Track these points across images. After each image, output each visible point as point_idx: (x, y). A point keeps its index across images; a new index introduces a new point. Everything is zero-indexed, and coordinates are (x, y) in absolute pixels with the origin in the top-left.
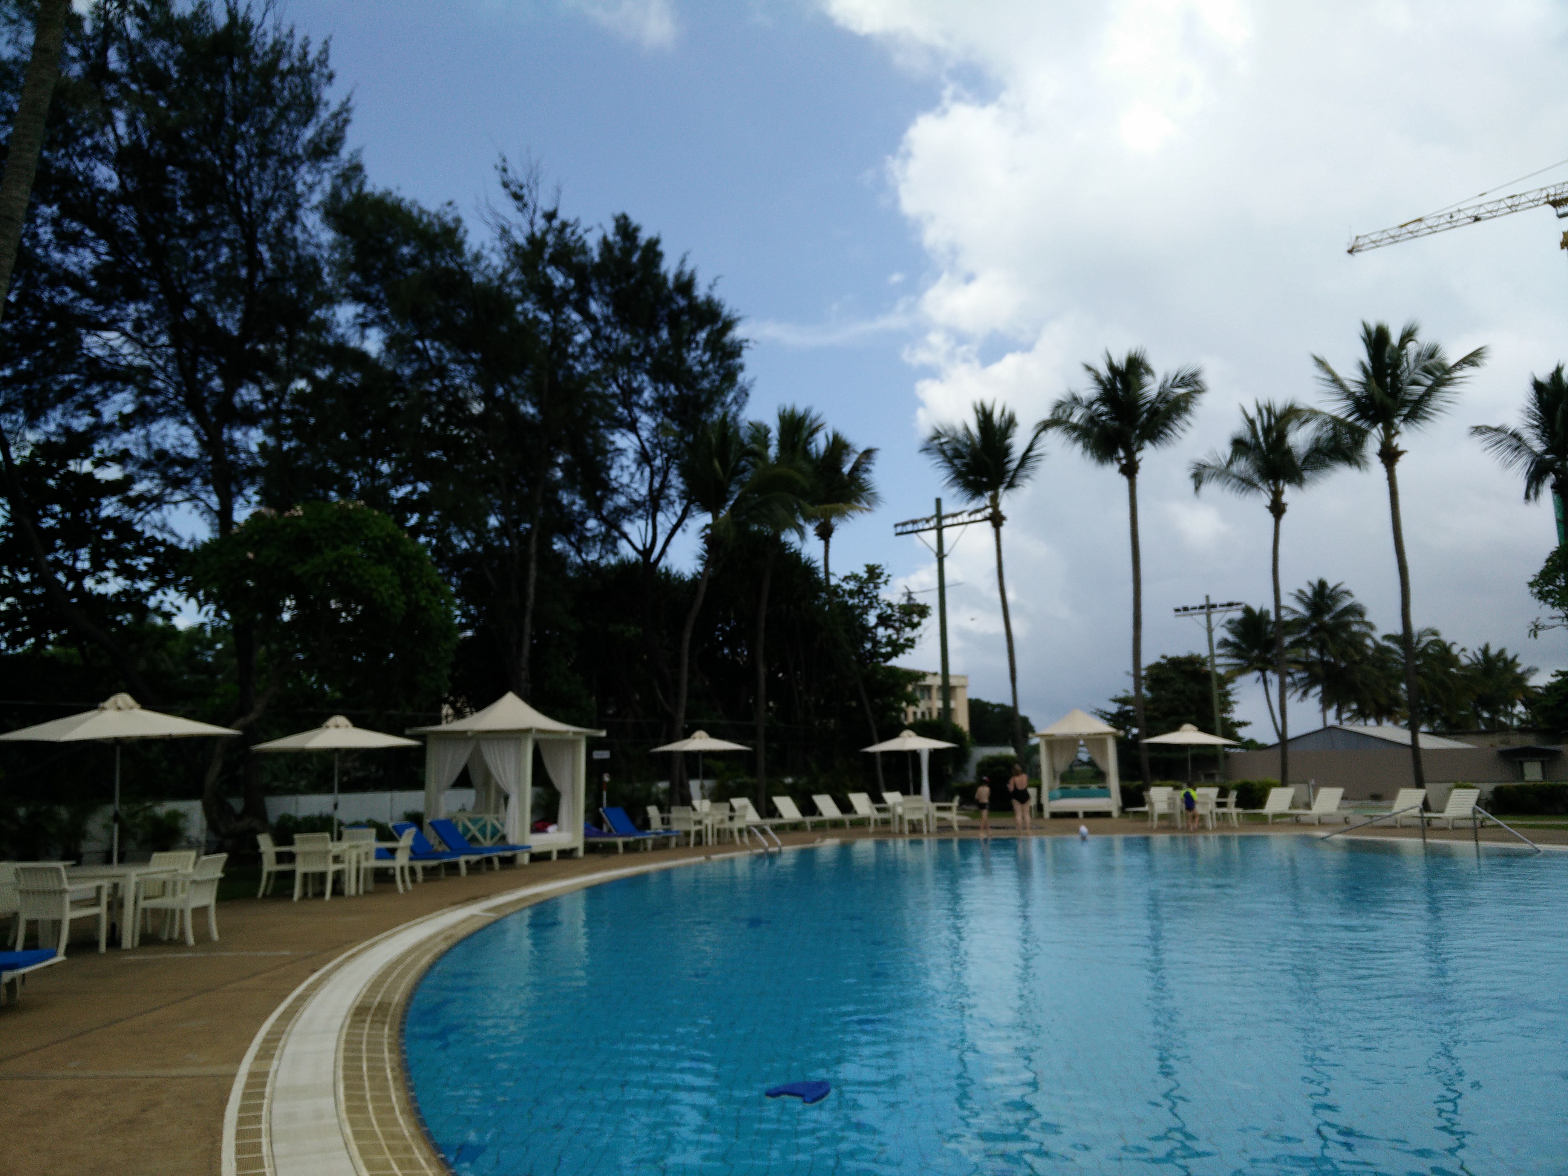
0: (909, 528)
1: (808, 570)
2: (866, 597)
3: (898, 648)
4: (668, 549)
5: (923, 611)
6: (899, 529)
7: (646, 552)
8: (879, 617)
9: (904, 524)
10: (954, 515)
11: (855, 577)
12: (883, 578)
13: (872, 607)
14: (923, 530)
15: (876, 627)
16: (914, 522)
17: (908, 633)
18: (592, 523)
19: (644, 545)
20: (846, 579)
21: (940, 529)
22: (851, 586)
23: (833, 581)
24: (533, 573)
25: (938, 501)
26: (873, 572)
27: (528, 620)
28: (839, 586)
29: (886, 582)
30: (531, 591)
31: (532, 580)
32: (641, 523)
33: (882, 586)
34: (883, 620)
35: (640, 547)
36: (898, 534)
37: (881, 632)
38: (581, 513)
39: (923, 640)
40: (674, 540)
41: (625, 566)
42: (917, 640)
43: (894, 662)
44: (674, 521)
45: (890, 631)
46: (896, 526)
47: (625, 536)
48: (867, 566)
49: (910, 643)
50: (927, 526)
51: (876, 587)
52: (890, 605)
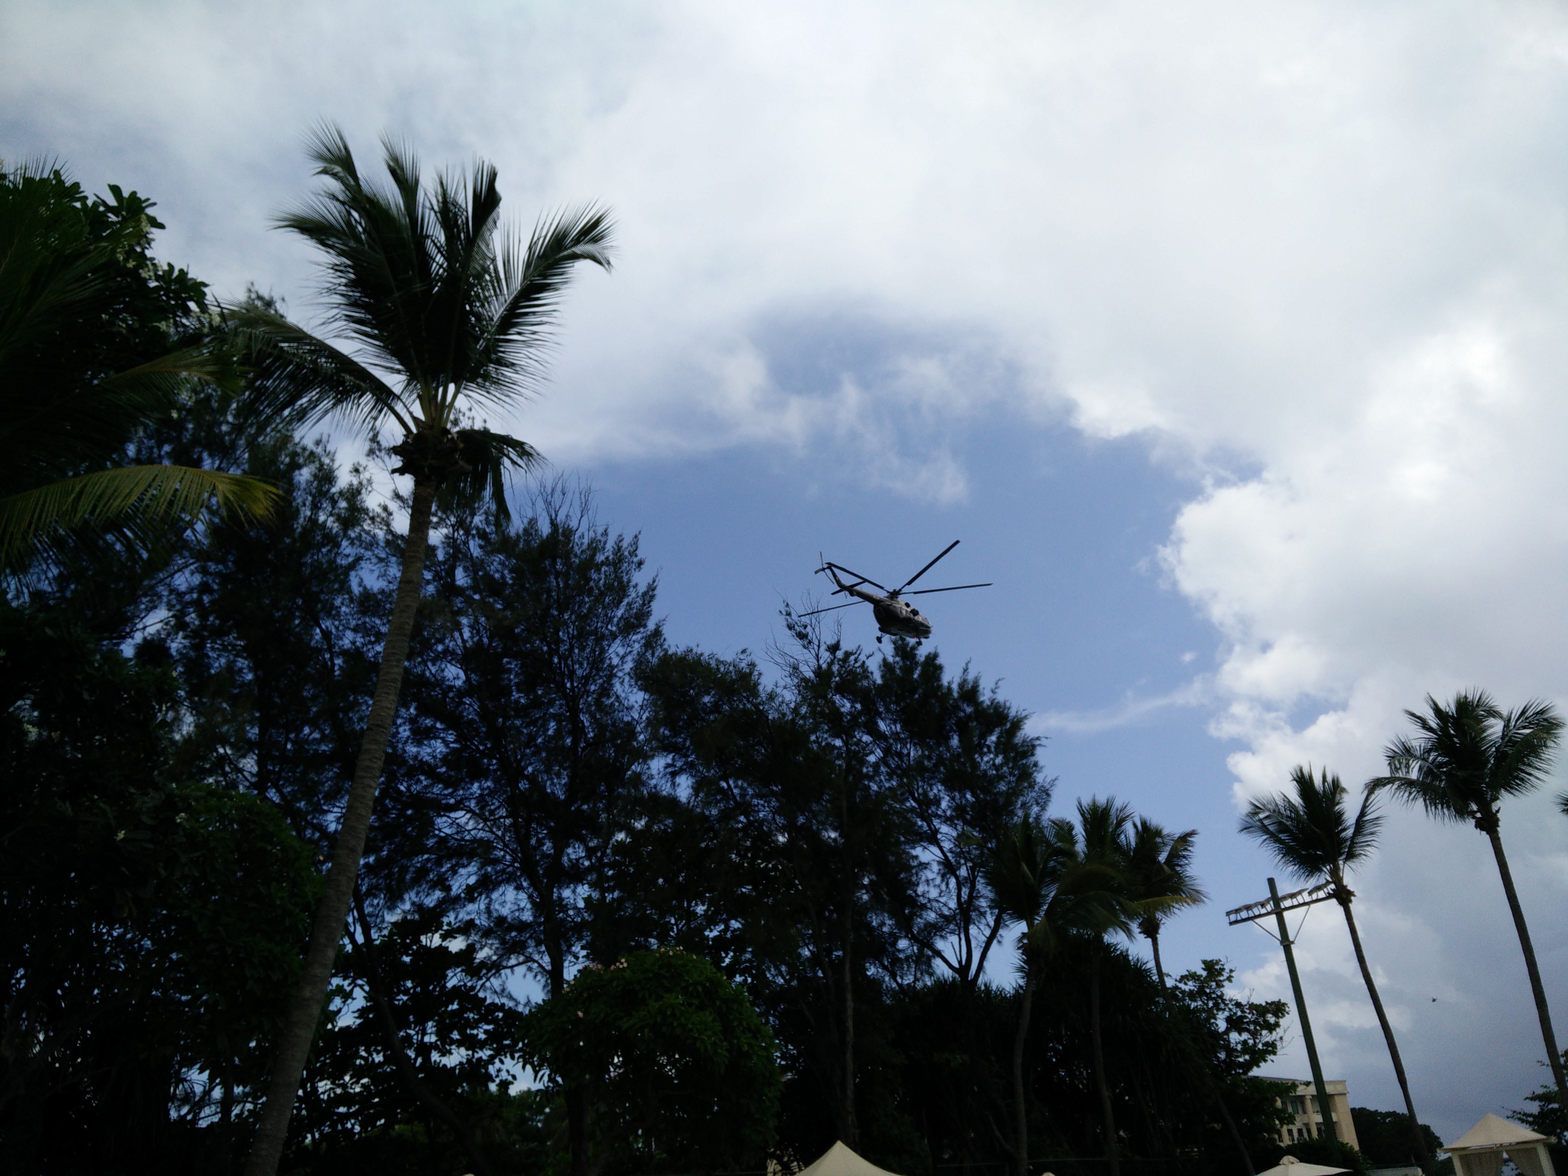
0: (1244, 914)
1: (1138, 972)
2: (1209, 998)
3: (1259, 1055)
4: (985, 964)
5: (1278, 1009)
6: (1233, 917)
7: (963, 969)
8: (1228, 1020)
9: (1237, 911)
10: (1292, 896)
11: (1191, 976)
12: (1226, 974)
13: (1219, 1009)
14: (1260, 916)
15: (1227, 1031)
16: (1248, 908)
17: (1266, 1036)
18: (903, 944)
19: (960, 962)
20: (1183, 979)
21: (1279, 913)
22: (1190, 986)
23: (1169, 983)
24: (850, 1004)
25: (1271, 882)
26: (1213, 969)
27: (849, 1056)
28: (1176, 988)
29: (1229, 979)
30: (850, 1024)
31: (850, 1012)
32: (954, 939)
33: (1226, 983)
34: (1235, 1023)
35: (956, 965)
36: (1231, 923)
37: (1234, 1037)
38: (891, 934)
39: (1284, 1044)
40: (990, 954)
41: (941, 985)
42: (1278, 1043)
43: (1255, 1072)
44: (988, 932)
45: (1245, 1036)
46: (1228, 914)
47: (939, 954)
48: (1204, 962)
49: (1271, 1048)
50: (1263, 911)
51: (1219, 985)
52: (1238, 1005)
